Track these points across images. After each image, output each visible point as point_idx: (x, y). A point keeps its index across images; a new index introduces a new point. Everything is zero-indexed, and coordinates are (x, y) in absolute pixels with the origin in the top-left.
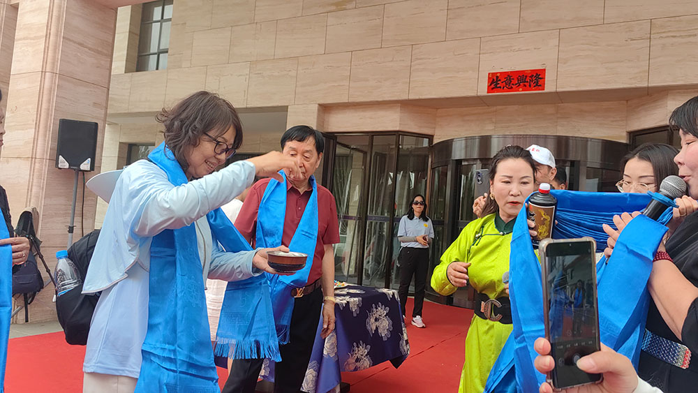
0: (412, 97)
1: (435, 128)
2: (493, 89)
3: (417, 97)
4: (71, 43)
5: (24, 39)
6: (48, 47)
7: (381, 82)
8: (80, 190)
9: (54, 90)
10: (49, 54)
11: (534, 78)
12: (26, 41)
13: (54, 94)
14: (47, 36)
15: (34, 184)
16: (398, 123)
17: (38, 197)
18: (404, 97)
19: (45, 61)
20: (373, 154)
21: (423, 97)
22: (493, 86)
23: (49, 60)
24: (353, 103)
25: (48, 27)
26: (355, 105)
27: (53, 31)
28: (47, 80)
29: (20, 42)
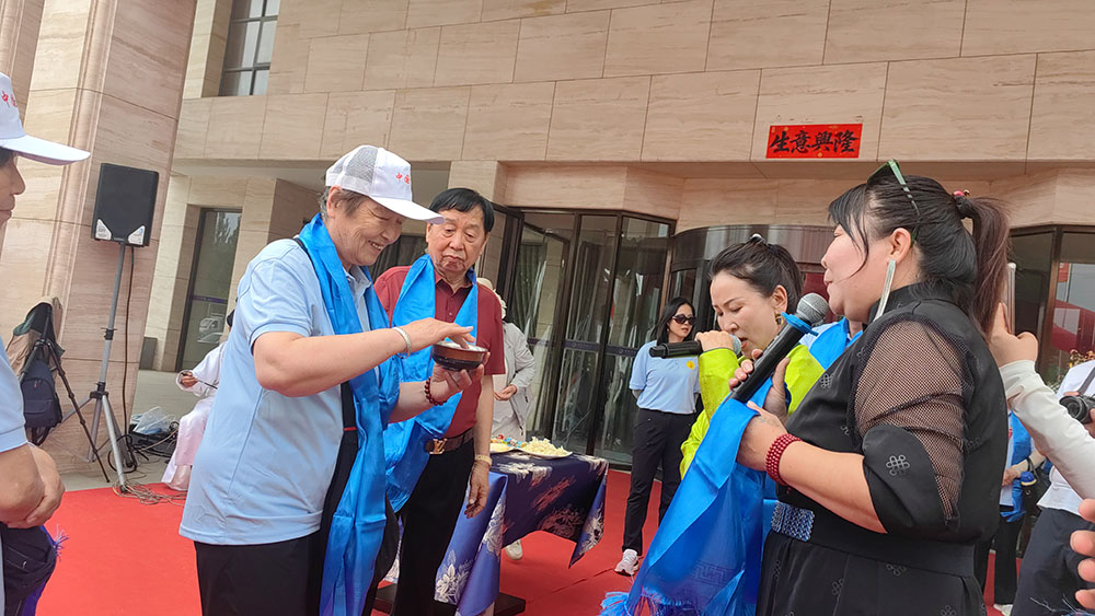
0: (647, 157)
1: (679, 208)
2: (776, 151)
3: (654, 158)
4: (124, 46)
5: (54, 36)
6: (89, 52)
7: (599, 132)
8: (125, 275)
9: (95, 119)
10: (90, 62)
11: (844, 138)
12: (55, 40)
13: (94, 123)
14: (88, 34)
15: (57, 261)
16: (623, 197)
17: (61, 282)
18: (634, 157)
19: (83, 73)
20: (580, 244)
21: (664, 159)
22: (775, 147)
23: (89, 71)
24: (553, 162)
25: (91, 20)
26: (555, 166)
27: (98, 25)
28: (85, 102)
29: (47, 40)
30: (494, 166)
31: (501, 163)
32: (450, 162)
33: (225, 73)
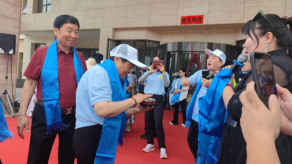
0: (151, 26)
1: (160, 39)
3: (153, 26)
7: (138, 19)
8: (10, 62)
11: (199, 19)
16: (145, 36)
18: (147, 26)
21: (155, 26)
22: (182, 22)
24: (127, 28)
30: (112, 29)
31: (113, 29)
32: (100, 29)
33: (38, 6)
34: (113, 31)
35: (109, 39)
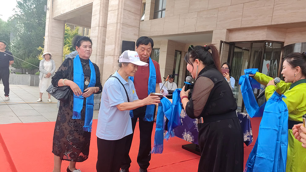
0: (273, 23)
1: (285, 38)
3: (276, 23)
4: (126, 11)
5: (111, 10)
7: (258, 17)
9: (121, 30)
10: (119, 16)
12: (112, 12)
14: (118, 9)
16: (266, 36)
18: (269, 24)
19: (118, 19)
23: (119, 18)
25: (119, 5)
26: (244, 29)
27: (120, 7)
28: (118, 26)
29: (110, 12)
30: (225, 31)
31: (227, 29)
32: (213, 31)
33: (155, 13)
34: (227, 32)
35: (222, 41)
